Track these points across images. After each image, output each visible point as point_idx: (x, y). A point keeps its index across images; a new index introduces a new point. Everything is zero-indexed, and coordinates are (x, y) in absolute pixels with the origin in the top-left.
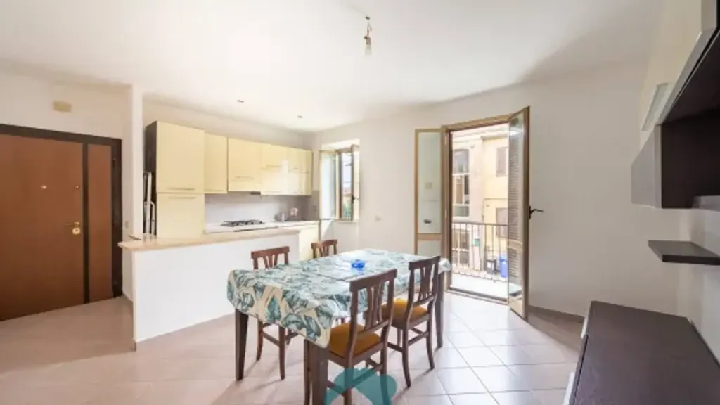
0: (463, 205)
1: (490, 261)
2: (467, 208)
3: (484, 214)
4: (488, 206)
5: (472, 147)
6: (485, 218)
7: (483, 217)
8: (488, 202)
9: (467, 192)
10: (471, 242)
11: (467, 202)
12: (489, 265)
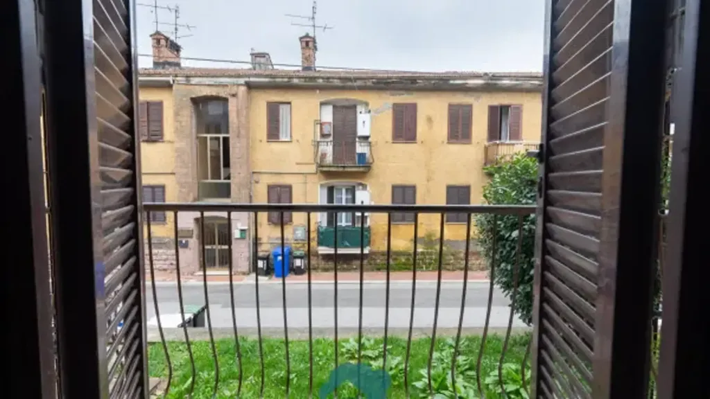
0: (222, 181)
1: (262, 259)
2: (228, 185)
3: (252, 194)
4: (257, 182)
5: (234, 95)
6: (253, 198)
7: (251, 197)
8: (255, 177)
9: (227, 164)
10: (236, 234)
11: (228, 178)
12: (261, 264)
